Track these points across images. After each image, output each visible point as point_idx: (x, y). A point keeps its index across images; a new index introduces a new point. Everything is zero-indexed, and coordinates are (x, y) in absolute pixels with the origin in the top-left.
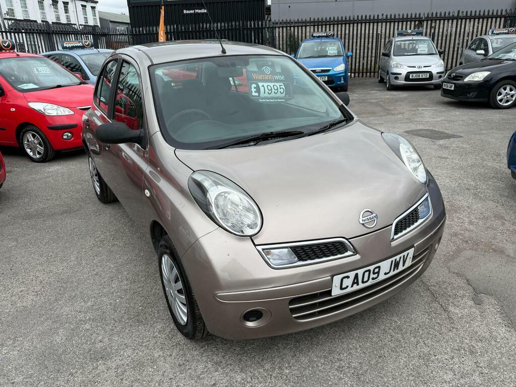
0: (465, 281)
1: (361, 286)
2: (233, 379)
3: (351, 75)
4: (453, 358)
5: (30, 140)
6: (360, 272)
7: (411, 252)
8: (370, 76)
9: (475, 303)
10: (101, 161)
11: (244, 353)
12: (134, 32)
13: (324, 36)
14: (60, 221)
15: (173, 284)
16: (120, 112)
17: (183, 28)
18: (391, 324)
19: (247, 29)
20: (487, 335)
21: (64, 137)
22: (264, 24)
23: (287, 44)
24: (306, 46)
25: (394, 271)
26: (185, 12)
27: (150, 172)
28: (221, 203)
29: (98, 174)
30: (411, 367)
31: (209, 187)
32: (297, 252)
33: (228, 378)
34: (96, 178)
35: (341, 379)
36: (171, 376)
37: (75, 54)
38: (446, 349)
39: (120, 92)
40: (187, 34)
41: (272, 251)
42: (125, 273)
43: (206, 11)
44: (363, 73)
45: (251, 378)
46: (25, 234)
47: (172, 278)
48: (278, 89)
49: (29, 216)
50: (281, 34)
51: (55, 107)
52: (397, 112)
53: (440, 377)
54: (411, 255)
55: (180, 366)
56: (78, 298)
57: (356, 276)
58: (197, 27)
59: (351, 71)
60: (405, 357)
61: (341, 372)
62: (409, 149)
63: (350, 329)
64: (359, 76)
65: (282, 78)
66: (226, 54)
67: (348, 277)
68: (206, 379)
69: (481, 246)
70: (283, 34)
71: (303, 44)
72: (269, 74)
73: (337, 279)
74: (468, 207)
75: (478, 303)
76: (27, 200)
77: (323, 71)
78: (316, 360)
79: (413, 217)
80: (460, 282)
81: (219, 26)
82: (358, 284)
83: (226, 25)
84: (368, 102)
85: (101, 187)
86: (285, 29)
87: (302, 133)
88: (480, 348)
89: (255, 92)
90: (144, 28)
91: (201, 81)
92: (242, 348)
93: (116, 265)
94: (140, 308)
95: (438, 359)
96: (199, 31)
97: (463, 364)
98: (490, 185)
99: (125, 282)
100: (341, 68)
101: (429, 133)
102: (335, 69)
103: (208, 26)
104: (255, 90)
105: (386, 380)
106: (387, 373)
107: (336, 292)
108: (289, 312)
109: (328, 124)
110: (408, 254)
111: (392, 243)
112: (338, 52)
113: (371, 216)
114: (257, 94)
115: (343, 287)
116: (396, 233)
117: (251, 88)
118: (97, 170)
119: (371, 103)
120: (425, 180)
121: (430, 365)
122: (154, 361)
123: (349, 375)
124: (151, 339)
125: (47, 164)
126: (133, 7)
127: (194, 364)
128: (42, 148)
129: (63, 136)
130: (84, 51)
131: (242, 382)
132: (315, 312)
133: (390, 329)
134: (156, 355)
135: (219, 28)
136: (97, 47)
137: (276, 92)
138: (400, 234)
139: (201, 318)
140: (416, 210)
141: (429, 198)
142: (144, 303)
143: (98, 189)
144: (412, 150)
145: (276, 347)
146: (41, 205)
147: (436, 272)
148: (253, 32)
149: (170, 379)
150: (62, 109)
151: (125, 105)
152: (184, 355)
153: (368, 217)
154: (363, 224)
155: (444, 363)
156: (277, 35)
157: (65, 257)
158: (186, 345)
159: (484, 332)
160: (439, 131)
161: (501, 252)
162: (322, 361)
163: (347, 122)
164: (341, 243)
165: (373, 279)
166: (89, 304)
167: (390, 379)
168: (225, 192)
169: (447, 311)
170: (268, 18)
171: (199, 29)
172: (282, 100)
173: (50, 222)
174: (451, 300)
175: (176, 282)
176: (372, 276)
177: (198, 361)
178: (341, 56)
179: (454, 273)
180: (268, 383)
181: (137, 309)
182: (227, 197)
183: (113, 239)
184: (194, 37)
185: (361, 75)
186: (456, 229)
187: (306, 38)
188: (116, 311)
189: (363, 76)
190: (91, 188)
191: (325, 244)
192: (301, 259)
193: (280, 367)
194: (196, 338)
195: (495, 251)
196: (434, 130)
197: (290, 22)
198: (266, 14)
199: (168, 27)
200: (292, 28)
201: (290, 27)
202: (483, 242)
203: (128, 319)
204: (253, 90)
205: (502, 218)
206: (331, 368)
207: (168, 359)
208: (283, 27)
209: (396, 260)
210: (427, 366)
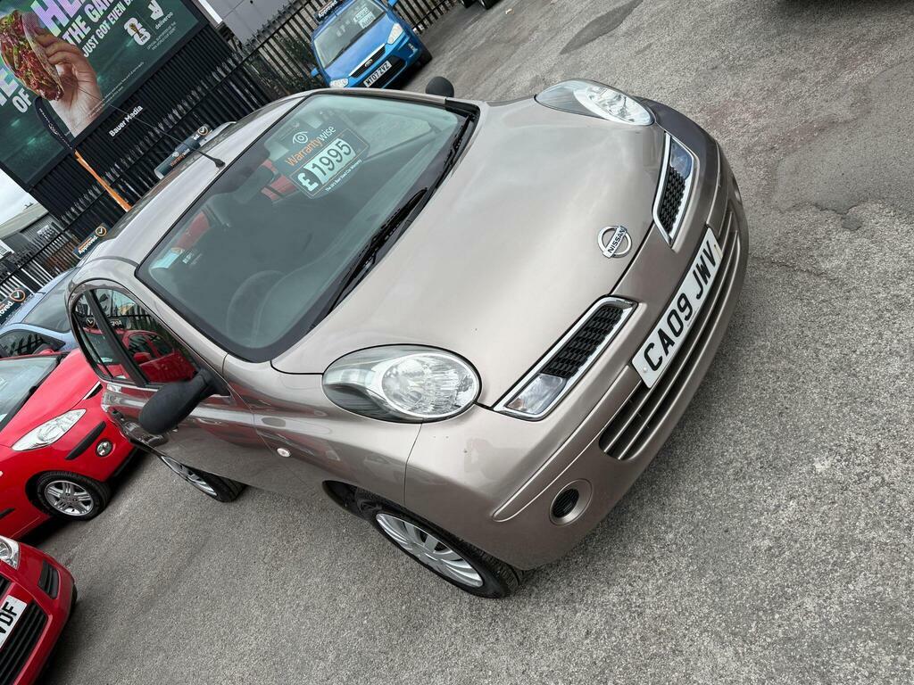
0: (814, 208)
1: (678, 341)
2: (606, 605)
3: (418, 29)
4: (881, 335)
5: (58, 496)
6: (662, 324)
7: (710, 236)
8: (447, 9)
9: (852, 230)
10: (178, 448)
11: (593, 557)
12: (67, 222)
13: (336, 6)
14: (195, 575)
15: (423, 545)
16: (145, 359)
17: (130, 159)
18: (759, 355)
19: (220, 85)
20: (903, 264)
21: (101, 454)
22: (237, 59)
23: (293, 61)
24: (322, 43)
25: (706, 282)
26: (112, 133)
27: (263, 420)
28: (396, 387)
29: (192, 471)
30: (835, 395)
31: (362, 380)
32: (555, 370)
33: (599, 609)
34: (193, 478)
35: (751, 488)
36: (521, 668)
37: (14, 323)
38: (862, 330)
39: (122, 332)
40: (143, 163)
41: (519, 397)
42: (344, 576)
43: (140, 108)
44: (432, 12)
45: (630, 585)
46: (165, 632)
47: (414, 537)
48: (337, 152)
49: (148, 603)
50: (272, 52)
51: (52, 423)
52: (526, 33)
53: (884, 377)
54: (713, 242)
55: (521, 644)
56: (309, 661)
57: (662, 334)
58: (148, 141)
59: (414, 23)
60: (815, 387)
61: (744, 478)
62: (591, 90)
63: (708, 408)
64: (431, 22)
65: (331, 130)
66: (227, 165)
67: (651, 346)
68: (571, 634)
69: (797, 139)
70: (275, 50)
71: (315, 42)
72: (309, 142)
73: (639, 361)
74: (736, 95)
75: (855, 226)
76: (126, 582)
77: (375, 58)
78: (696, 489)
79: (674, 185)
80: (809, 215)
81: (177, 114)
82: (672, 343)
83: (186, 104)
84: (474, 50)
85: (210, 483)
86: (271, 41)
87: (424, 191)
88: (908, 291)
89: (311, 183)
90: (77, 205)
91: (220, 223)
92: (585, 552)
93: (321, 574)
94: (404, 608)
95: (861, 353)
96: (156, 145)
97: (902, 332)
98: (741, 37)
99: (354, 588)
100: (396, 32)
101: (596, 26)
102: (390, 41)
103: (162, 128)
104: (308, 181)
105: (813, 440)
106: (807, 429)
107: (651, 378)
108: (610, 458)
109: (450, 146)
110: (708, 243)
111: (673, 248)
112: (374, 11)
113: (616, 235)
114: (316, 185)
115: (655, 364)
116: (668, 229)
117: (301, 183)
118: (186, 467)
119: (481, 48)
120: (649, 117)
121: (858, 369)
122: (482, 666)
123: (758, 474)
124: (453, 640)
125: (110, 508)
126: (35, 187)
127: (539, 627)
128: (85, 493)
129: (97, 453)
130: (24, 308)
131: (622, 599)
132: (645, 428)
133: (764, 363)
134: (478, 655)
135: (180, 118)
136: (36, 288)
137: (339, 158)
138: (675, 226)
139: (497, 561)
140: (670, 172)
141: (674, 138)
142: (403, 595)
143: (210, 490)
144: (596, 88)
145: (629, 515)
146: (151, 573)
147: (763, 229)
148: (231, 83)
149: (523, 673)
150: (64, 418)
151: (145, 344)
152: (516, 624)
153: (613, 239)
154: (614, 256)
155: (875, 353)
156: (268, 58)
157: (245, 619)
158: (506, 609)
159: (895, 262)
160: (608, 14)
161: (830, 124)
162: (706, 483)
163: (473, 121)
164: (604, 308)
165: (687, 318)
166: (331, 657)
167: (819, 434)
168: (391, 368)
169: (822, 273)
170: (234, 43)
171: (154, 142)
172: (357, 163)
173: (183, 589)
174: (815, 253)
175: (424, 540)
176: (682, 316)
177: (540, 617)
178: (381, 15)
179: (789, 210)
180: (658, 574)
181: (400, 611)
182: (397, 373)
183: (288, 542)
184: (157, 159)
185: (432, 18)
186: (743, 142)
187: (312, 30)
188: (375, 639)
189: (436, 18)
190: (197, 494)
191: (585, 327)
192: (567, 376)
193: (656, 538)
194: (513, 590)
195: (821, 130)
196: (599, 18)
197: (271, 24)
198: (228, 40)
199: (108, 175)
200: (282, 31)
201: (277, 31)
202: (795, 129)
203: (400, 635)
204: (306, 183)
205: (795, 71)
206: (726, 484)
207: (498, 647)
208: (267, 41)
209: (697, 266)
210: (854, 375)
